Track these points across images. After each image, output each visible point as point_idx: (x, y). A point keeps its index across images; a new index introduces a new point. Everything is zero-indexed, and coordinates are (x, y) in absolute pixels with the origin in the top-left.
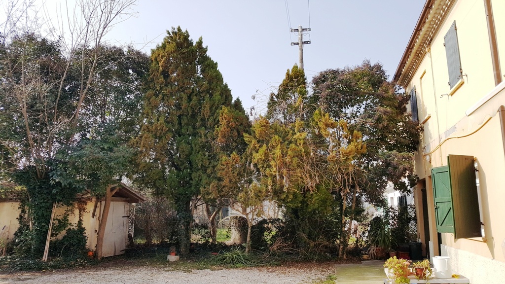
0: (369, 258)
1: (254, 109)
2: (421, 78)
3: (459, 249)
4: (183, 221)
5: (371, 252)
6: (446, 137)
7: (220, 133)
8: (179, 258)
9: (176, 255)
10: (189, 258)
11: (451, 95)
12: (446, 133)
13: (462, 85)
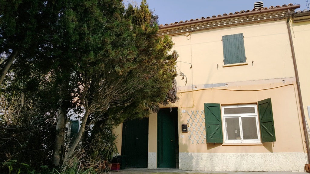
6: (206, 87)
11: (223, 67)
12: (206, 85)
13: (243, 65)
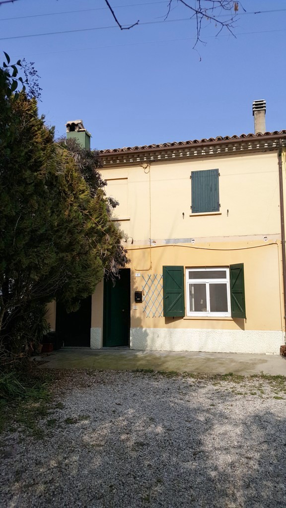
3: (176, 328)
6: (167, 243)
11: (191, 216)
12: (168, 241)
13: (216, 214)
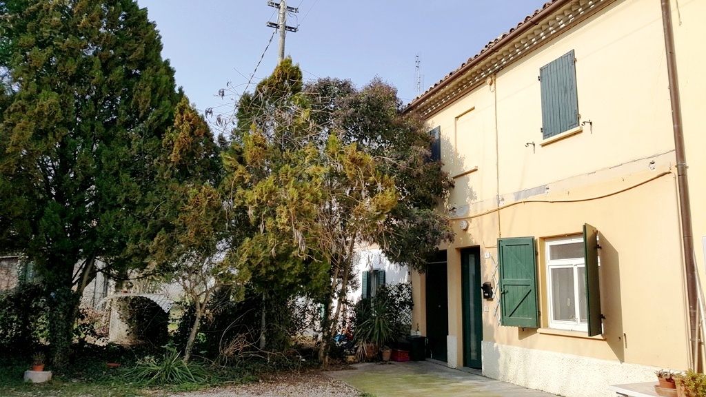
0: (356, 361)
1: (211, 112)
2: (458, 117)
3: (532, 348)
4: (64, 304)
5: (359, 351)
6: (516, 199)
7: (176, 144)
8: (51, 375)
9: (44, 370)
10: (71, 375)
11: (543, 145)
13: (575, 134)
